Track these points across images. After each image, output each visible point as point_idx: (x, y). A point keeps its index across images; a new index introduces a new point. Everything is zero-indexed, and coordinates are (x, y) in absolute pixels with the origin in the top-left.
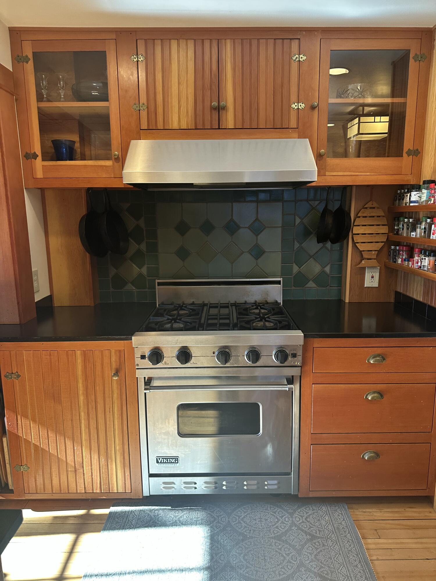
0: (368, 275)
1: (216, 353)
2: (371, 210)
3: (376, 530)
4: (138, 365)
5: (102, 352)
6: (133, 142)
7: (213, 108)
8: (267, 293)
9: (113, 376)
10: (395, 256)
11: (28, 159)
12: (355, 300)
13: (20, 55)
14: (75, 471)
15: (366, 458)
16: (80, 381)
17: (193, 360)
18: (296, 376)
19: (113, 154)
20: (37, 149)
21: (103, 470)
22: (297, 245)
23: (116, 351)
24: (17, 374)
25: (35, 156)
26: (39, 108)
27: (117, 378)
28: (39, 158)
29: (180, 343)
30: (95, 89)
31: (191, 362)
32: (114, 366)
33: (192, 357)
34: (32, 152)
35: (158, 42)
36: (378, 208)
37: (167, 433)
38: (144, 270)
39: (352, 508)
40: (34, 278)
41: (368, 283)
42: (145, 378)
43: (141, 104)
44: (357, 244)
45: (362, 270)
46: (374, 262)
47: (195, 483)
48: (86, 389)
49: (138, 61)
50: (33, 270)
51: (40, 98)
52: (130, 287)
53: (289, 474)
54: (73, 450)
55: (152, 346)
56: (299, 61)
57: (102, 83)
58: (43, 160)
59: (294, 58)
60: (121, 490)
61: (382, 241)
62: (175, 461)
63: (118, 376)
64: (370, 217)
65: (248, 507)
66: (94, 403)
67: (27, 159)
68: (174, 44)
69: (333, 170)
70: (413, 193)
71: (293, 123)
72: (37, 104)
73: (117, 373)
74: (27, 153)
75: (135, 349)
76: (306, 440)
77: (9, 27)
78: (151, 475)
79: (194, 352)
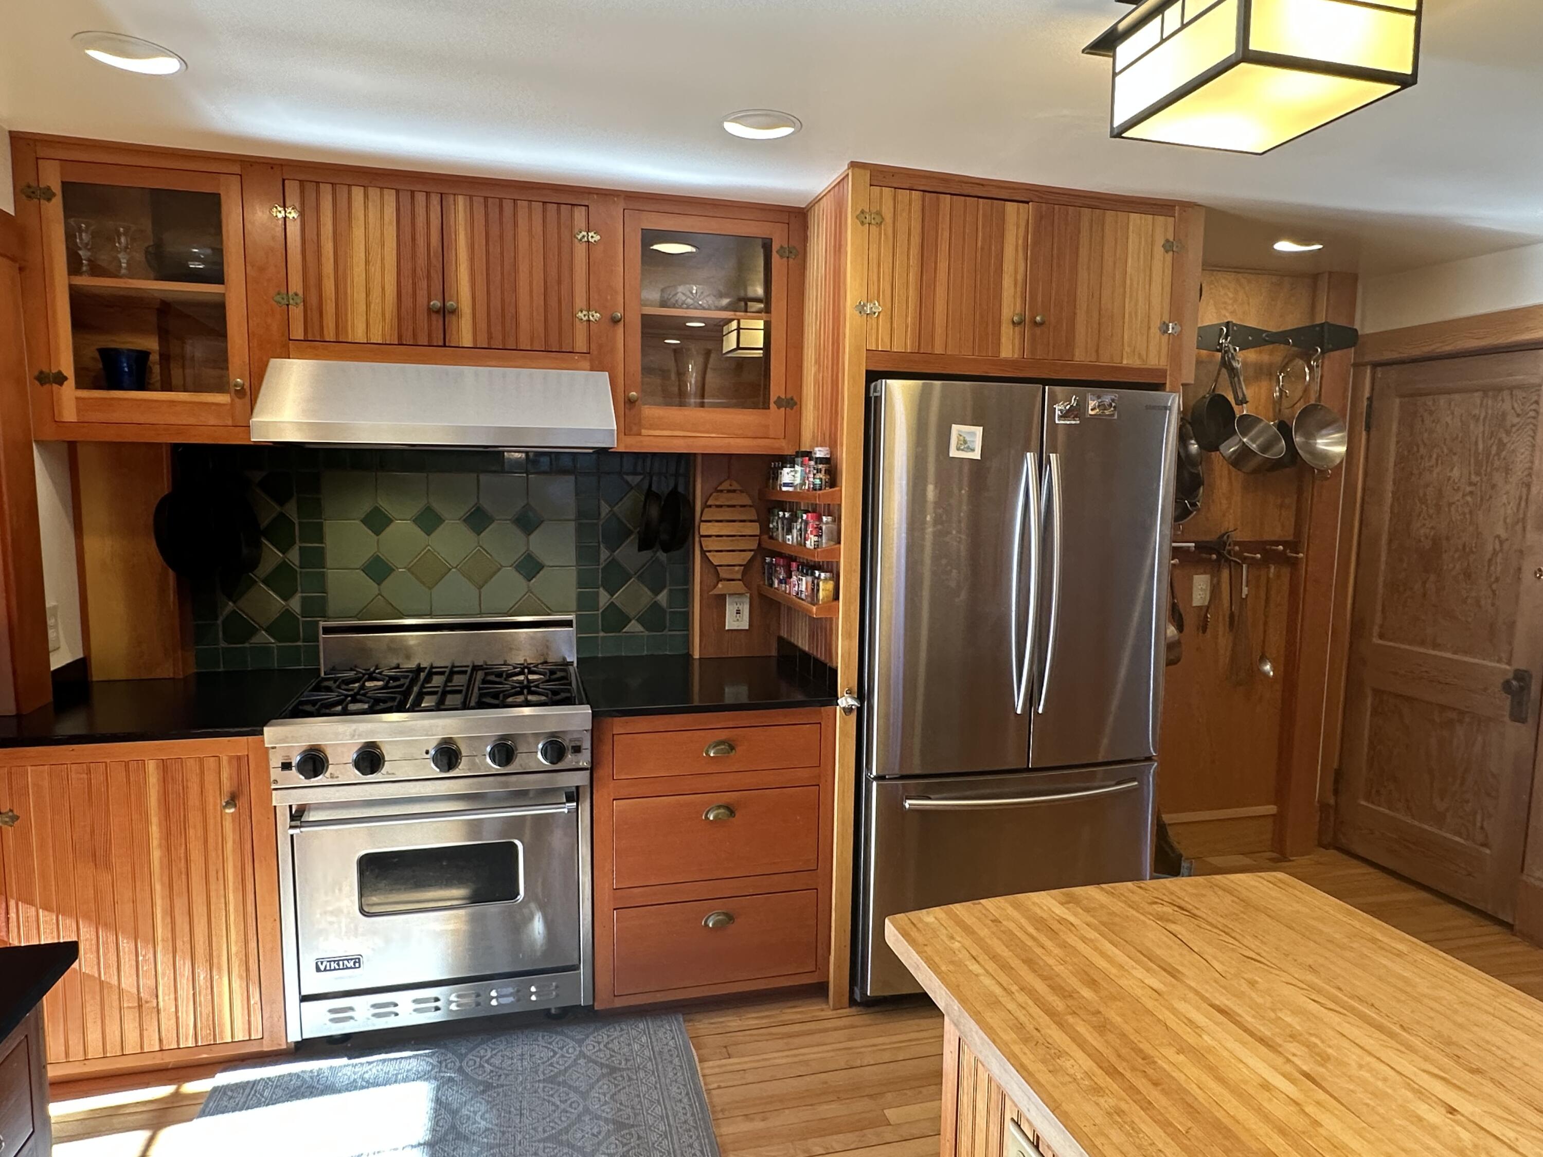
0: (730, 609)
1: (432, 752)
2: (731, 495)
3: (725, 1047)
4: (276, 782)
5: (201, 760)
6: (274, 362)
7: (430, 311)
8: (546, 644)
9: (225, 807)
10: (771, 574)
11: (45, 383)
12: (711, 653)
13: (34, 184)
14: (140, 1006)
15: (711, 925)
16: (154, 820)
17: (387, 767)
18: (584, 786)
19: (232, 383)
20: (66, 364)
21: (204, 998)
22: (604, 554)
23: (231, 758)
24: (10, 814)
25: (60, 379)
26: (72, 288)
27: (232, 810)
28: (71, 382)
29: (360, 736)
30: (196, 258)
31: (384, 771)
32: (227, 786)
33: (384, 761)
34: (54, 371)
35: (326, 190)
36: (742, 491)
37: (337, 912)
38: (295, 604)
39: (689, 1021)
40: (50, 622)
41: (731, 623)
42: (291, 807)
43: (290, 294)
44: (708, 554)
45: (721, 600)
46: (738, 586)
47: (396, 1005)
48: (167, 835)
49: (285, 218)
50: (48, 605)
51: (74, 266)
52: (264, 638)
53: (576, 968)
54: (134, 963)
55: (305, 744)
56: (588, 241)
57: (213, 249)
58: (79, 385)
59: (579, 237)
60: (240, 1036)
61: (752, 548)
62: (355, 963)
63: (235, 806)
64: (729, 506)
65: (501, 1041)
66: (183, 864)
67: (42, 384)
68: (358, 194)
69: (652, 427)
70: (786, 470)
71: (581, 344)
72: (69, 279)
73: (233, 800)
74: (41, 372)
75: (271, 751)
76: (605, 904)
77: (10, 132)
78: (304, 999)
79: (389, 753)
